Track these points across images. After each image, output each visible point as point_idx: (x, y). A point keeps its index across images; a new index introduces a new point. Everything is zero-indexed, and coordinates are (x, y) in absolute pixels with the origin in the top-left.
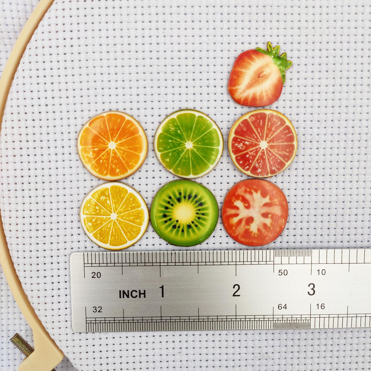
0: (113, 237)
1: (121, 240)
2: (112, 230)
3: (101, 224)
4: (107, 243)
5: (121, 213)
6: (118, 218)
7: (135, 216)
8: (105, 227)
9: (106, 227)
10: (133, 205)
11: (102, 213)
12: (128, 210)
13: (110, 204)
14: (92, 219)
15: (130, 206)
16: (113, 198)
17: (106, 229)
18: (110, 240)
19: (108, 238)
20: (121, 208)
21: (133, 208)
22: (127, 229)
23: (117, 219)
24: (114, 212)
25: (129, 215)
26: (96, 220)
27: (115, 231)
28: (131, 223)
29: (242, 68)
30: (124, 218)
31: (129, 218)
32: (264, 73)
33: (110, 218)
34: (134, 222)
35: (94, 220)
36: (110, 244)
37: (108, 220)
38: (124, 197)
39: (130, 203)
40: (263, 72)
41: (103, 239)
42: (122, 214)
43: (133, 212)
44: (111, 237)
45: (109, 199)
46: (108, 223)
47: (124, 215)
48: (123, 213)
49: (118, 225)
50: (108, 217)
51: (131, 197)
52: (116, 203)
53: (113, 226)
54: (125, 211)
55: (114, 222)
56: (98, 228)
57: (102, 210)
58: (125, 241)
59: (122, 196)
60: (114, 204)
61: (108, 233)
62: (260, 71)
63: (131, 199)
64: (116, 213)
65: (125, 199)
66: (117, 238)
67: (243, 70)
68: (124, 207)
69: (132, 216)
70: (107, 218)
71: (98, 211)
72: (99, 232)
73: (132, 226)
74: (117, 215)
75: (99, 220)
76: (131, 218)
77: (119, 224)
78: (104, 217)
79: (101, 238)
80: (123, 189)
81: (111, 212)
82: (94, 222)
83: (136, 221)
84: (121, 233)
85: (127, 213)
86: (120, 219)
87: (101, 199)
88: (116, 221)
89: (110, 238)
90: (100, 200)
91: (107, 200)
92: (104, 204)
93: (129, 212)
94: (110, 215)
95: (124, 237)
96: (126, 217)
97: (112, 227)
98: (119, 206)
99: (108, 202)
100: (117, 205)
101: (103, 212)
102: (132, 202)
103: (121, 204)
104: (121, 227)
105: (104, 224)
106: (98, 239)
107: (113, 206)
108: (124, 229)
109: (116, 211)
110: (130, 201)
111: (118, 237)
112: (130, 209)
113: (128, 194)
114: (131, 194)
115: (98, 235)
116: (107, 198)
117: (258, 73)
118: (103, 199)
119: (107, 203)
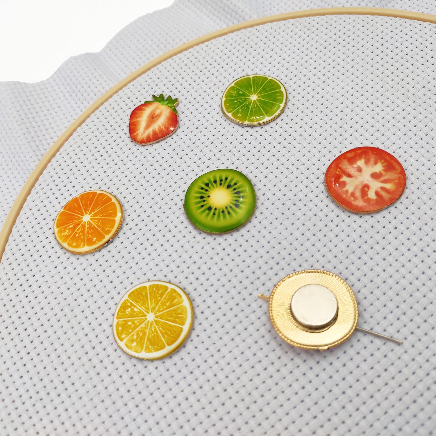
0: (166, 336)
1: (175, 332)
2: (160, 330)
3: (144, 334)
4: (165, 346)
5: (154, 308)
6: (156, 315)
7: (169, 300)
8: (151, 334)
9: (151, 332)
10: (160, 292)
11: (138, 324)
12: (160, 300)
13: (138, 310)
14: (133, 338)
15: (158, 295)
16: (137, 302)
17: (152, 335)
18: (165, 341)
19: (161, 340)
20: (151, 304)
21: (162, 295)
22: (171, 316)
23: (156, 317)
24: (148, 313)
25: (163, 304)
26: (138, 335)
27: (162, 328)
28: (172, 309)
29: (136, 119)
30: (161, 309)
31: (166, 305)
32: (157, 114)
33: (148, 322)
34: (174, 305)
35: (135, 337)
36: (169, 345)
37: (148, 325)
38: (146, 294)
39: (156, 294)
40: (155, 114)
41: (158, 345)
42: (157, 308)
43: (165, 298)
44: (164, 337)
45: (135, 306)
46: (151, 327)
47: (159, 307)
48: (157, 306)
49: (161, 320)
50: (146, 322)
51: (153, 288)
52: (143, 304)
53: (157, 325)
54: (157, 304)
55: (156, 321)
56: (144, 341)
57: (136, 322)
58: (180, 329)
59: (144, 294)
60: (142, 307)
61: (158, 336)
62: (153, 114)
63: (154, 289)
64: (150, 313)
65: (149, 295)
66: (169, 333)
67: (138, 119)
68: (153, 301)
69: (167, 302)
70: (145, 324)
71: (133, 325)
72: (148, 343)
73: (174, 310)
74: (153, 313)
75: (139, 333)
76: (167, 304)
77: (161, 318)
78: (143, 325)
79: (156, 347)
80: (140, 288)
81: (145, 316)
82: (137, 339)
83: (174, 303)
84: (170, 325)
85: (160, 303)
86: (158, 314)
87: (127, 313)
88: (156, 319)
89: (163, 339)
90: (127, 315)
91: (132, 309)
92: (133, 315)
93: (161, 301)
94: (146, 319)
95: (175, 326)
96: (162, 307)
97: (157, 327)
98: (148, 304)
99: (135, 309)
100: (145, 305)
101: (138, 322)
102: (156, 291)
103: (148, 300)
104: (165, 320)
105: (148, 332)
106: (153, 351)
107: (143, 309)
108: (170, 319)
109: (149, 310)
110: (155, 291)
111: (169, 331)
112: (160, 298)
113: (148, 288)
114: (150, 286)
115: (150, 347)
116: (133, 307)
117: (151, 116)
118: (129, 312)
119: (135, 311)
